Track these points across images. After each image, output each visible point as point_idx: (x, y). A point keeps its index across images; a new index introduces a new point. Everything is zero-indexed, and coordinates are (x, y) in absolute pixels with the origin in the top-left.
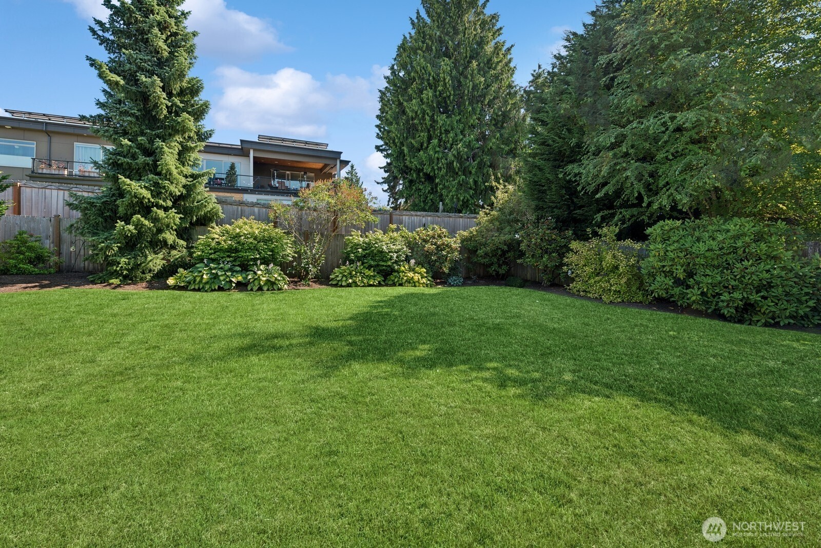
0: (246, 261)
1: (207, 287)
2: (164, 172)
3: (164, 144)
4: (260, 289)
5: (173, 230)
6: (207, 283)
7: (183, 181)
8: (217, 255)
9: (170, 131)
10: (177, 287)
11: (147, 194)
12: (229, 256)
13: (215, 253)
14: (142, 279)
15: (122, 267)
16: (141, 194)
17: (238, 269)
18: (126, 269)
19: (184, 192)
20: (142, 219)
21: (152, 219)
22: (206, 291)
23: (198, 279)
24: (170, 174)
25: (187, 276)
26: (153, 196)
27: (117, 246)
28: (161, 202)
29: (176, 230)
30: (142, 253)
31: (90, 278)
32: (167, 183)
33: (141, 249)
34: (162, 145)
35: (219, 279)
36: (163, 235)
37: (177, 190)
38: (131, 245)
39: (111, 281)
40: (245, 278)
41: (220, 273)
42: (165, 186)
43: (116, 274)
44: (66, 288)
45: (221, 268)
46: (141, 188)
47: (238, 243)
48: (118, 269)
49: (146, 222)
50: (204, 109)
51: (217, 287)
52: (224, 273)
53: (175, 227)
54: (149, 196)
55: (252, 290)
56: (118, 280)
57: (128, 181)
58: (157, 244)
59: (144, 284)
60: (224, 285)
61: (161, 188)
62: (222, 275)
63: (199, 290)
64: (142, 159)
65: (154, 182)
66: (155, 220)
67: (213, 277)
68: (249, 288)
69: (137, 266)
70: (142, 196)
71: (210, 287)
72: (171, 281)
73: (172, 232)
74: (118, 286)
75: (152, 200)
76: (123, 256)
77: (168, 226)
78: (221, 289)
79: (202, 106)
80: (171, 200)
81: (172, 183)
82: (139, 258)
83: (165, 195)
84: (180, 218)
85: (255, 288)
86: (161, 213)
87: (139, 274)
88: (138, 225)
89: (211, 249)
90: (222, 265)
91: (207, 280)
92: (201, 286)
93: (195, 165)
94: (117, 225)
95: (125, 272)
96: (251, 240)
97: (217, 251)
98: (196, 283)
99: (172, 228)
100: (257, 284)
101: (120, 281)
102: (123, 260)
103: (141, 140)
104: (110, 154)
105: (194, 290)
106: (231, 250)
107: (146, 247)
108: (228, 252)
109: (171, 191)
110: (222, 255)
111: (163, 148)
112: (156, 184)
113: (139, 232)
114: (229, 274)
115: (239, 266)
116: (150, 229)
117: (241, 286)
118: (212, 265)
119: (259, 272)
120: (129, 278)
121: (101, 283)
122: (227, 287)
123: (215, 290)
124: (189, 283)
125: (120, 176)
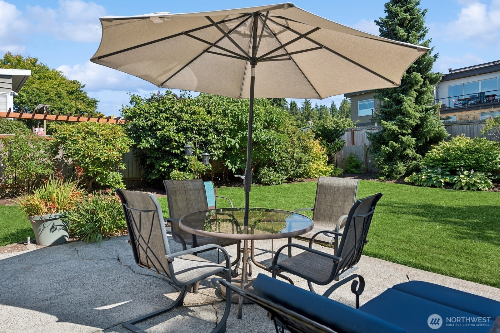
0: (454, 167)
1: (425, 184)
2: (405, 112)
3: (404, 95)
4: (461, 188)
5: (412, 148)
6: (425, 181)
7: (418, 115)
8: (434, 164)
9: (409, 85)
10: (410, 183)
11: (395, 128)
12: (442, 164)
13: (434, 162)
14: (396, 178)
15: (385, 170)
16: (392, 129)
17: (448, 173)
18: (388, 172)
19: (419, 122)
20: (394, 143)
21: (400, 142)
22: (424, 187)
23: (420, 179)
24: (409, 113)
25: (415, 176)
26: (399, 128)
27: (383, 159)
28: (405, 131)
29: (414, 148)
30: (396, 163)
31: (373, 176)
32: (407, 119)
33: (395, 160)
34: (403, 96)
35: (432, 180)
36: (406, 152)
37: (413, 123)
38: (390, 158)
39: (381, 178)
40: (452, 180)
41: (433, 176)
42: (406, 122)
43: (382, 174)
44: (363, 180)
45: (436, 172)
46: (393, 125)
47: (448, 155)
48: (384, 171)
49: (396, 145)
50: (430, 63)
51: (431, 185)
52: (436, 175)
53: (413, 146)
54: (397, 129)
55: (455, 189)
56: (384, 177)
57: (385, 122)
58: (404, 158)
59: (395, 181)
60: (435, 184)
61: (404, 123)
62: (434, 177)
63: (420, 186)
64: (394, 107)
65: (400, 120)
66: (402, 143)
67: (429, 178)
68: (454, 187)
69: (393, 171)
70: (393, 130)
71: (427, 184)
72: (406, 179)
73: (412, 149)
74: (383, 181)
75: (399, 131)
76: (386, 164)
77: (409, 146)
78: (433, 186)
79: (428, 61)
80: (411, 129)
81: (411, 118)
82: (394, 165)
83: (407, 127)
84: (415, 140)
85: (458, 188)
86: (405, 138)
87: (394, 174)
88: (393, 147)
89: (431, 160)
90: (436, 171)
91: (425, 180)
92: (422, 183)
93: (429, 101)
94: (382, 147)
95: (387, 173)
96: (458, 152)
97: (435, 161)
98: (419, 181)
99: (411, 147)
100: (459, 185)
101: (385, 178)
102: (386, 167)
103: (394, 96)
104: (382, 107)
105: (418, 186)
106: (444, 160)
107: (397, 159)
108: (442, 161)
109: (410, 124)
110: (438, 163)
111: (403, 98)
112: (401, 121)
113: (393, 151)
114: (440, 176)
115: (448, 171)
116: (398, 148)
117: (449, 185)
118: (429, 170)
119: (462, 176)
120: (389, 177)
121: (377, 179)
122: (437, 185)
123: (430, 187)
124: (416, 180)
125: (382, 121)
